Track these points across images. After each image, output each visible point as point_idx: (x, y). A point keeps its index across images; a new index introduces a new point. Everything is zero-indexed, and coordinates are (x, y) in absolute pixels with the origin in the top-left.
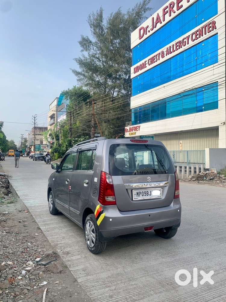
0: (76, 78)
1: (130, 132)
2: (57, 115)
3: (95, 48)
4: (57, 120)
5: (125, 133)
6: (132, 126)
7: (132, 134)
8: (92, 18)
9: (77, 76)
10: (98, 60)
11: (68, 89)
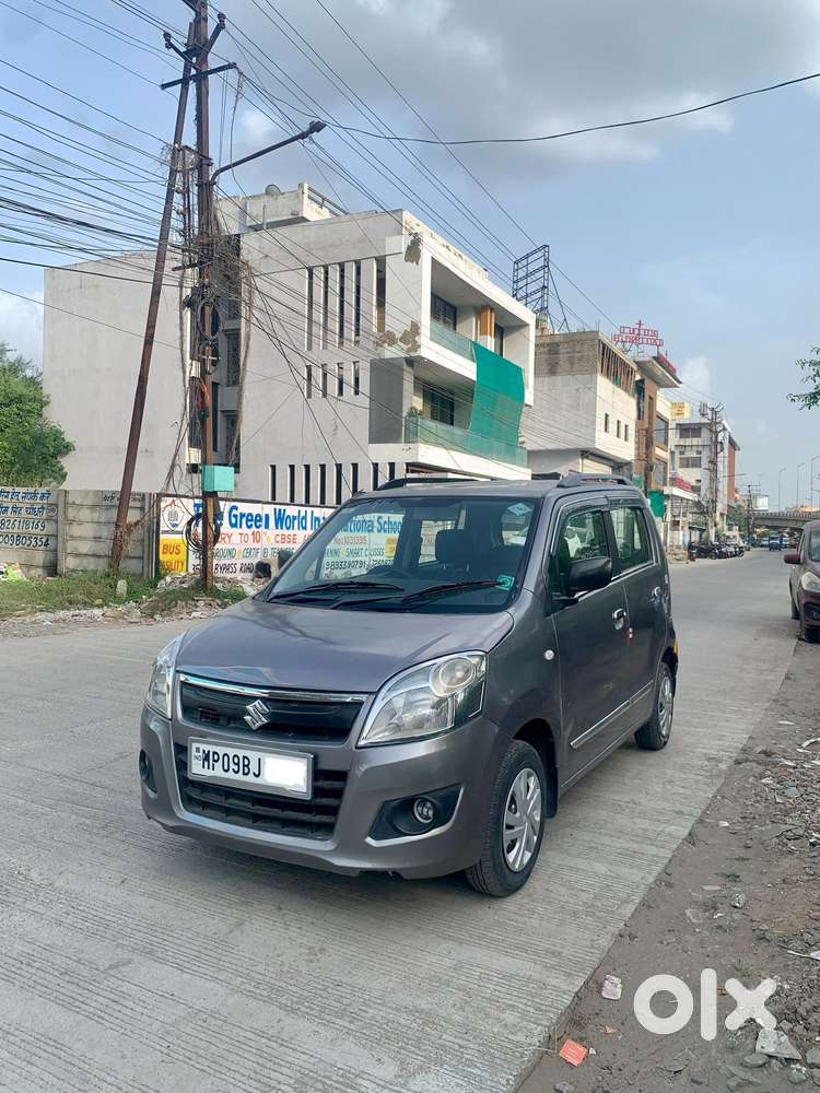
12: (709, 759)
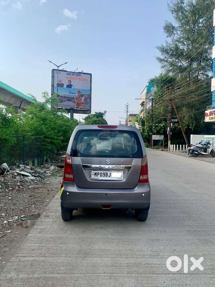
0: (160, 65)
1: (210, 117)
2: (146, 102)
3: (179, 32)
4: (146, 107)
5: (205, 118)
6: (212, 110)
7: (212, 118)
8: (171, 5)
9: (161, 62)
10: (182, 44)
11: (155, 77)
12: (48, 216)
